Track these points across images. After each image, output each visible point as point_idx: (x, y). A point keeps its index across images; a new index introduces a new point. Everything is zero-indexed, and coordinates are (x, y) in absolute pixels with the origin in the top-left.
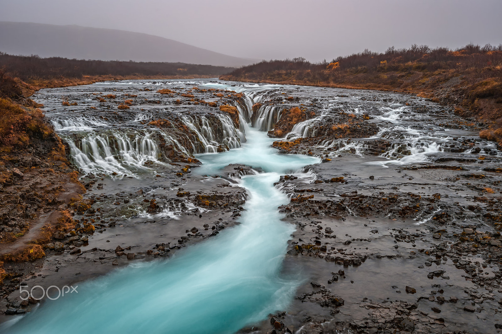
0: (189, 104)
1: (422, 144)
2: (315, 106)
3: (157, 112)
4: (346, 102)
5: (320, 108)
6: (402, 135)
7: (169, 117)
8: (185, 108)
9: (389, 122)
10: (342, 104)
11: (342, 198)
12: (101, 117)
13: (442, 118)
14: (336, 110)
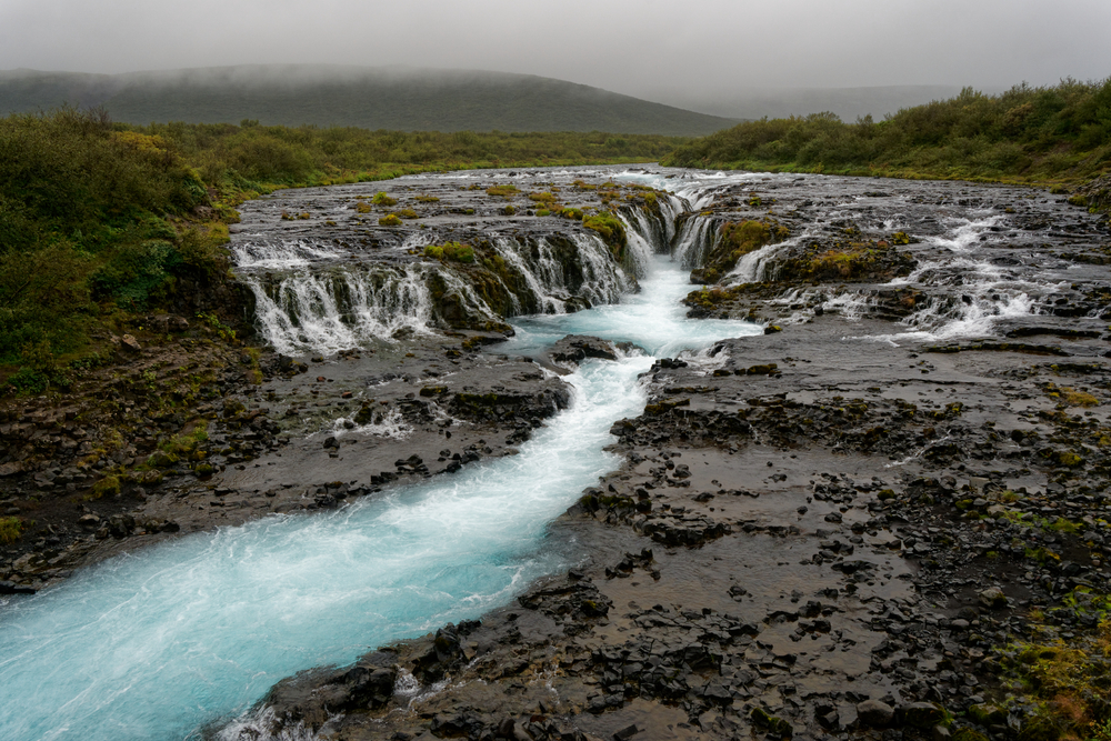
0: (530, 214)
1: (996, 298)
2: (798, 216)
3: (449, 230)
4: (870, 208)
5: (807, 220)
6: (960, 277)
7: (472, 240)
8: (515, 222)
9: (947, 250)
10: (860, 210)
11: (749, 407)
12: (336, 242)
13: (1077, 240)
14: (842, 224)
